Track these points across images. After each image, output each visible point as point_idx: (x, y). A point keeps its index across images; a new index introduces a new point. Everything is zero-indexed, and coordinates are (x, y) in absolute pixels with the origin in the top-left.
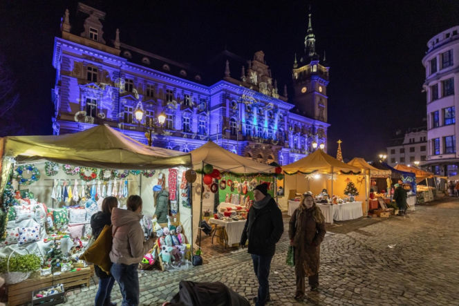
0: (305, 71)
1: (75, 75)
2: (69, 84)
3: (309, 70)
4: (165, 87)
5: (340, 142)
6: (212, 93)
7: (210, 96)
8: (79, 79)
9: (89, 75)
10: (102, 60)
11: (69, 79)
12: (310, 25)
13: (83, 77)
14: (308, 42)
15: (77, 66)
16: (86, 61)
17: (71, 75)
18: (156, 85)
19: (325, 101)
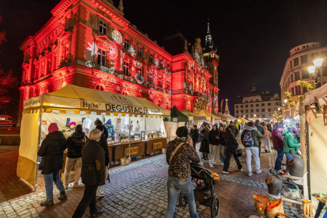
0: (207, 56)
1: (90, 25)
2: (85, 32)
3: (210, 56)
4: (149, 51)
5: (227, 100)
6: (173, 61)
7: (172, 63)
8: (93, 30)
9: (101, 28)
10: (112, 18)
11: (86, 28)
12: (208, 30)
13: (96, 29)
14: (208, 40)
15: (91, 16)
16: (100, 15)
17: (86, 24)
18: (144, 48)
19: (217, 75)
